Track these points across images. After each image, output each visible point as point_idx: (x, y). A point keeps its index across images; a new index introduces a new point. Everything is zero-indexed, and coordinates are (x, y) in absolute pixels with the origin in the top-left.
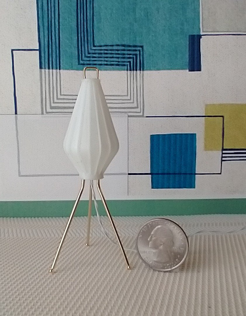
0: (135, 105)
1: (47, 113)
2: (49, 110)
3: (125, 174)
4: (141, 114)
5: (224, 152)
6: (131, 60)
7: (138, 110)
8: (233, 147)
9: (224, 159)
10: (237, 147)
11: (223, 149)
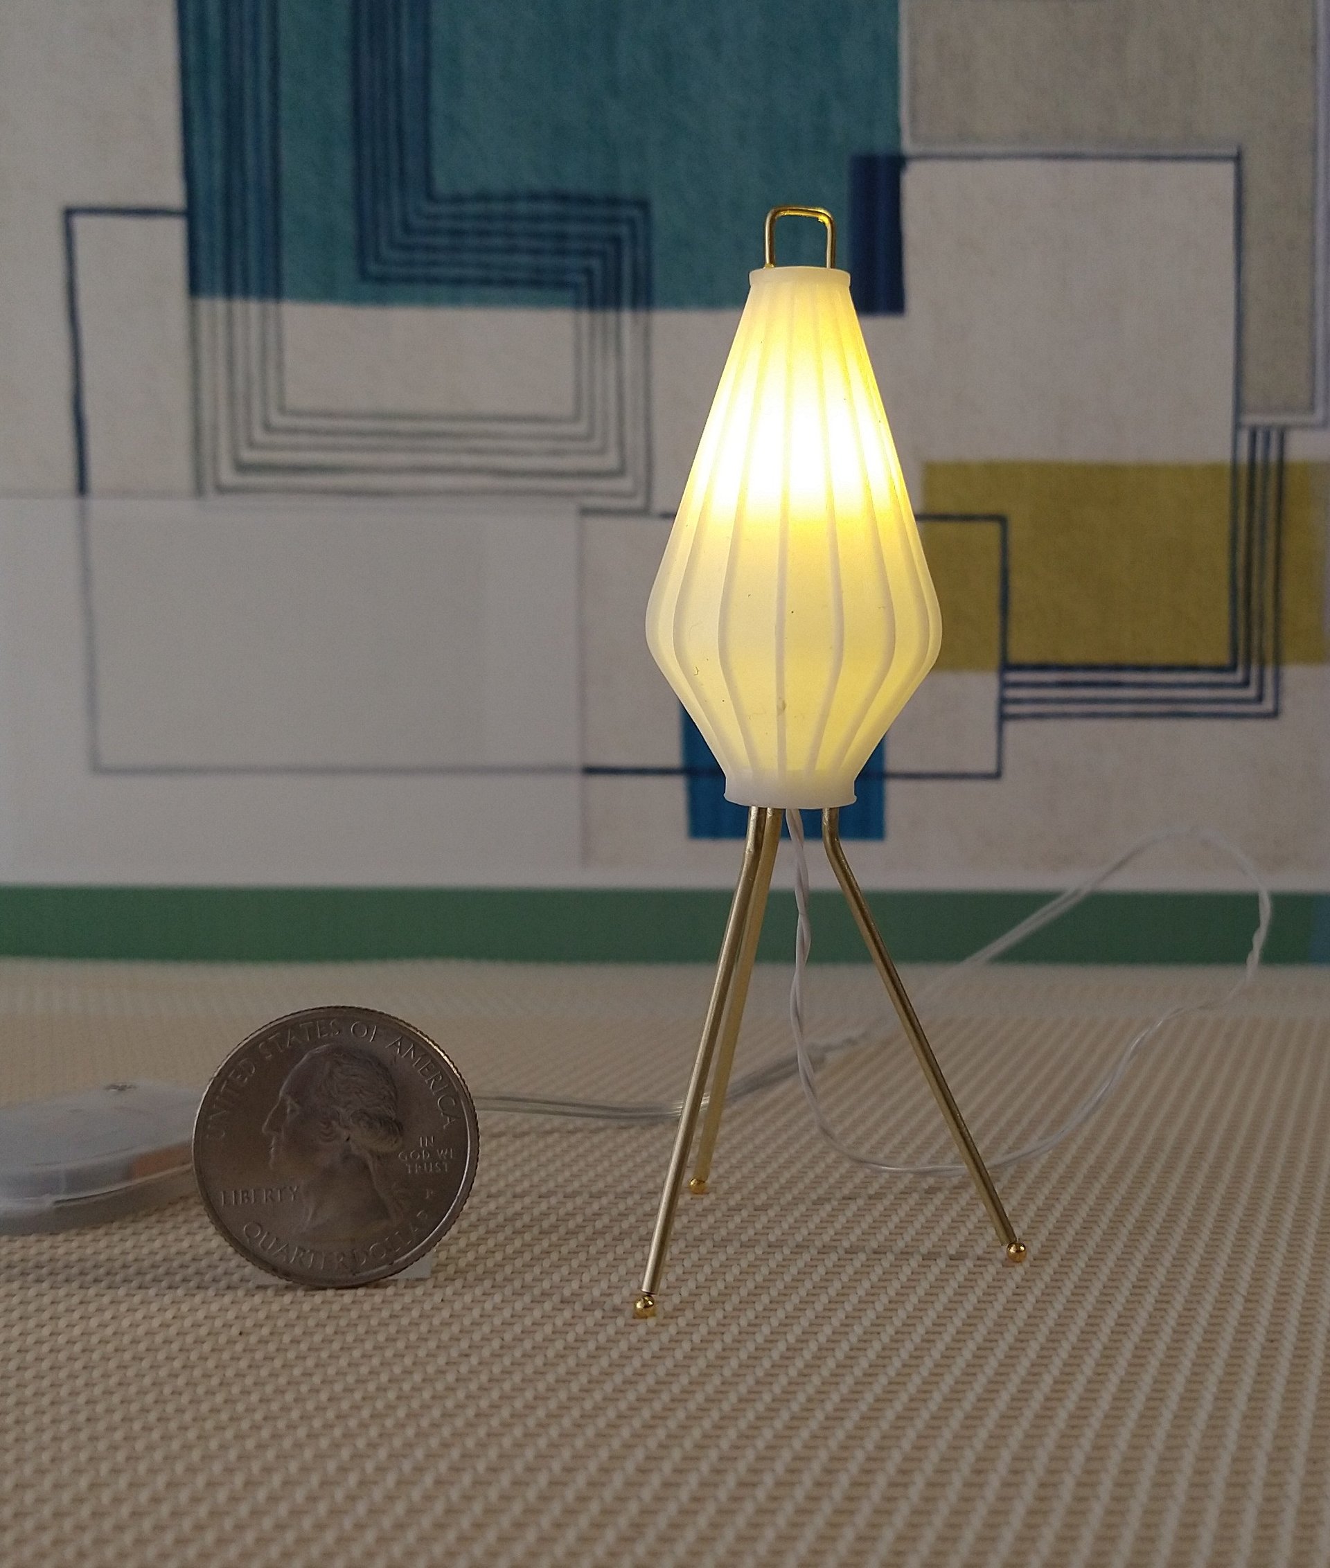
0: (610, 460)
1: (221, 489)
2: (228, 476)
3: (559, 770)
4: (638, 502)
5: (1013, 677)
6: (595, 263)
7: (625, 484)
8: (1050, 658)
9: (1012, 709)
10: (1070, 657)
11: (1006, 666)
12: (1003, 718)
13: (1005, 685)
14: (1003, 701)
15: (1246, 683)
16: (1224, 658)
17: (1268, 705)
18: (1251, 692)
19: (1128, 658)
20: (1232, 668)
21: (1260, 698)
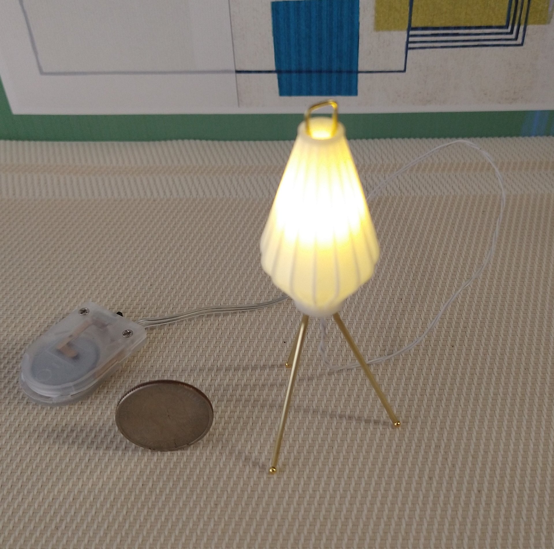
5: (412, 33)
8: (429, 25)
9: (410, 45)
10: (437, 24)
11: (410, 28)
12: (407, 49)
13: (409, 36)
14: (408, 42)
15: (511, 33)
16: (504, 23)
17: (519, 41)
18: (513, 36)
19: (462, 24)
20: (507, 27)
21: (516, 39)
